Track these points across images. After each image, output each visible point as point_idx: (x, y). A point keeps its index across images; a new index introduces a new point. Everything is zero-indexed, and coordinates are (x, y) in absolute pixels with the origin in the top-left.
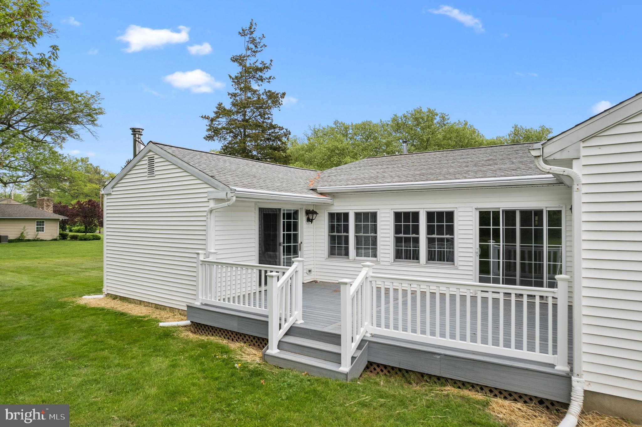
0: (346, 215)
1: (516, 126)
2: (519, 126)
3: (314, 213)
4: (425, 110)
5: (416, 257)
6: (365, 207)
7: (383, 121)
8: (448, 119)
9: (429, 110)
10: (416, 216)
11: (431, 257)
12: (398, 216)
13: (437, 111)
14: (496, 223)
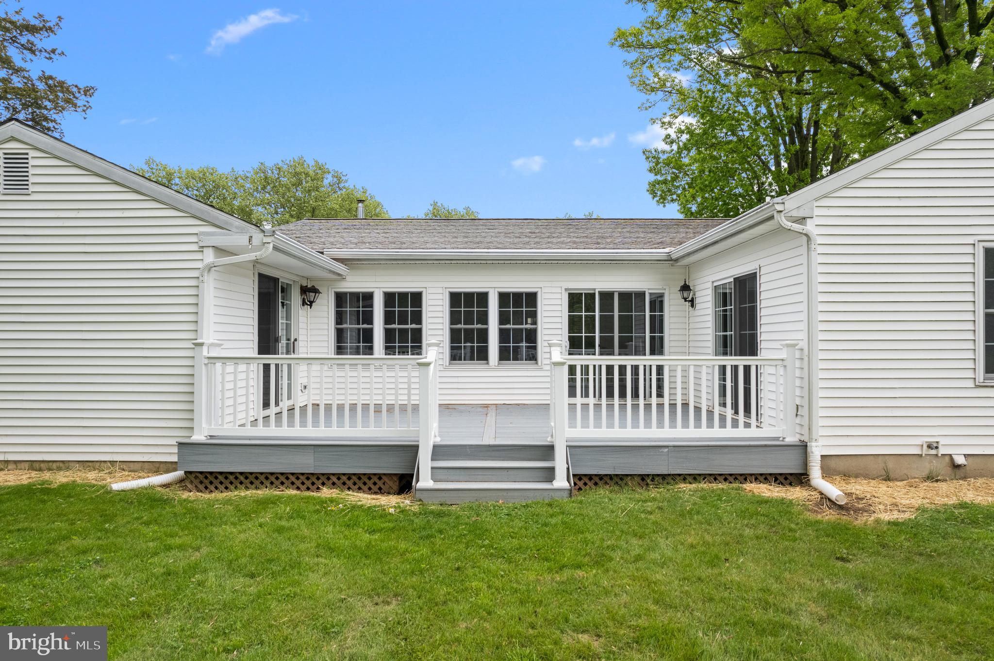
0: (369, 296)
3: (315, 291)
4: (310, 162)
5: (483, 356)
6: (403, 283)
8: (346, 181)
9: (317, 164)
10: (483, 298)
11: (504, 355)
12: (455, 298)
14: (590, 308)
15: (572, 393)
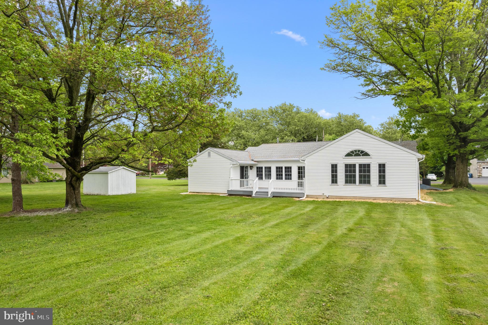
0: (262, 168)
1: (339, 113)
2: (341, 113)
3: (252, 167)
4: (287, 103)
5: (282, 179)
6: (268, 165)
7: (263, 108)
8: (301, 110)
9: (290, 104)
10: (282, 168)
11: (286, 179)
12: (277, 168)
13: (295, 105)
15: (298, 187)
